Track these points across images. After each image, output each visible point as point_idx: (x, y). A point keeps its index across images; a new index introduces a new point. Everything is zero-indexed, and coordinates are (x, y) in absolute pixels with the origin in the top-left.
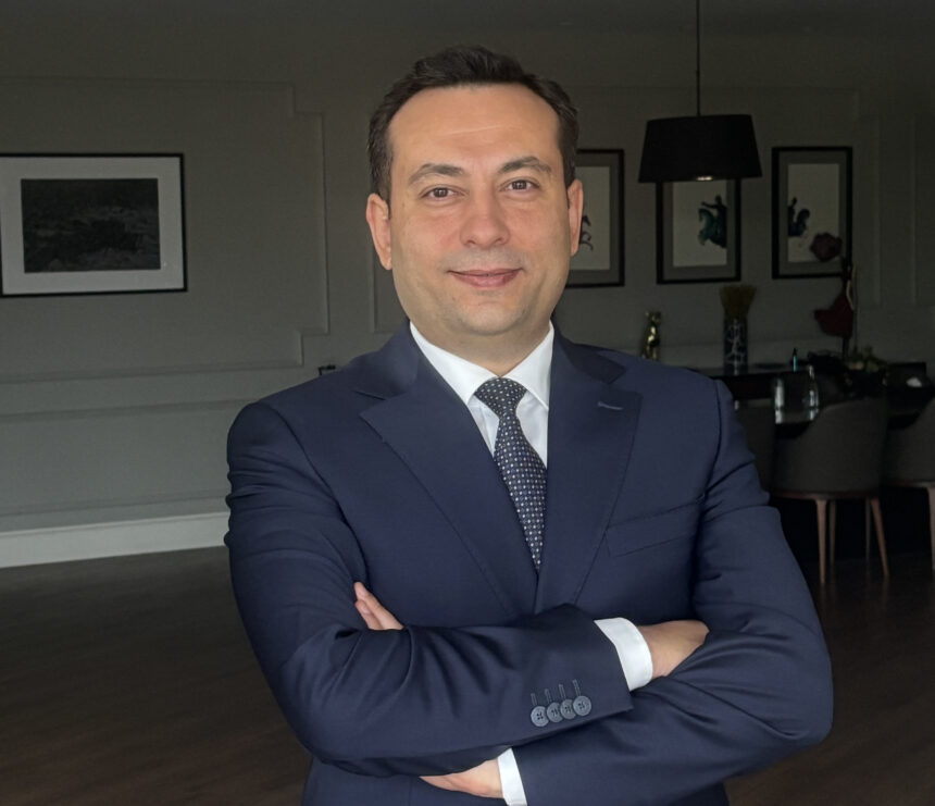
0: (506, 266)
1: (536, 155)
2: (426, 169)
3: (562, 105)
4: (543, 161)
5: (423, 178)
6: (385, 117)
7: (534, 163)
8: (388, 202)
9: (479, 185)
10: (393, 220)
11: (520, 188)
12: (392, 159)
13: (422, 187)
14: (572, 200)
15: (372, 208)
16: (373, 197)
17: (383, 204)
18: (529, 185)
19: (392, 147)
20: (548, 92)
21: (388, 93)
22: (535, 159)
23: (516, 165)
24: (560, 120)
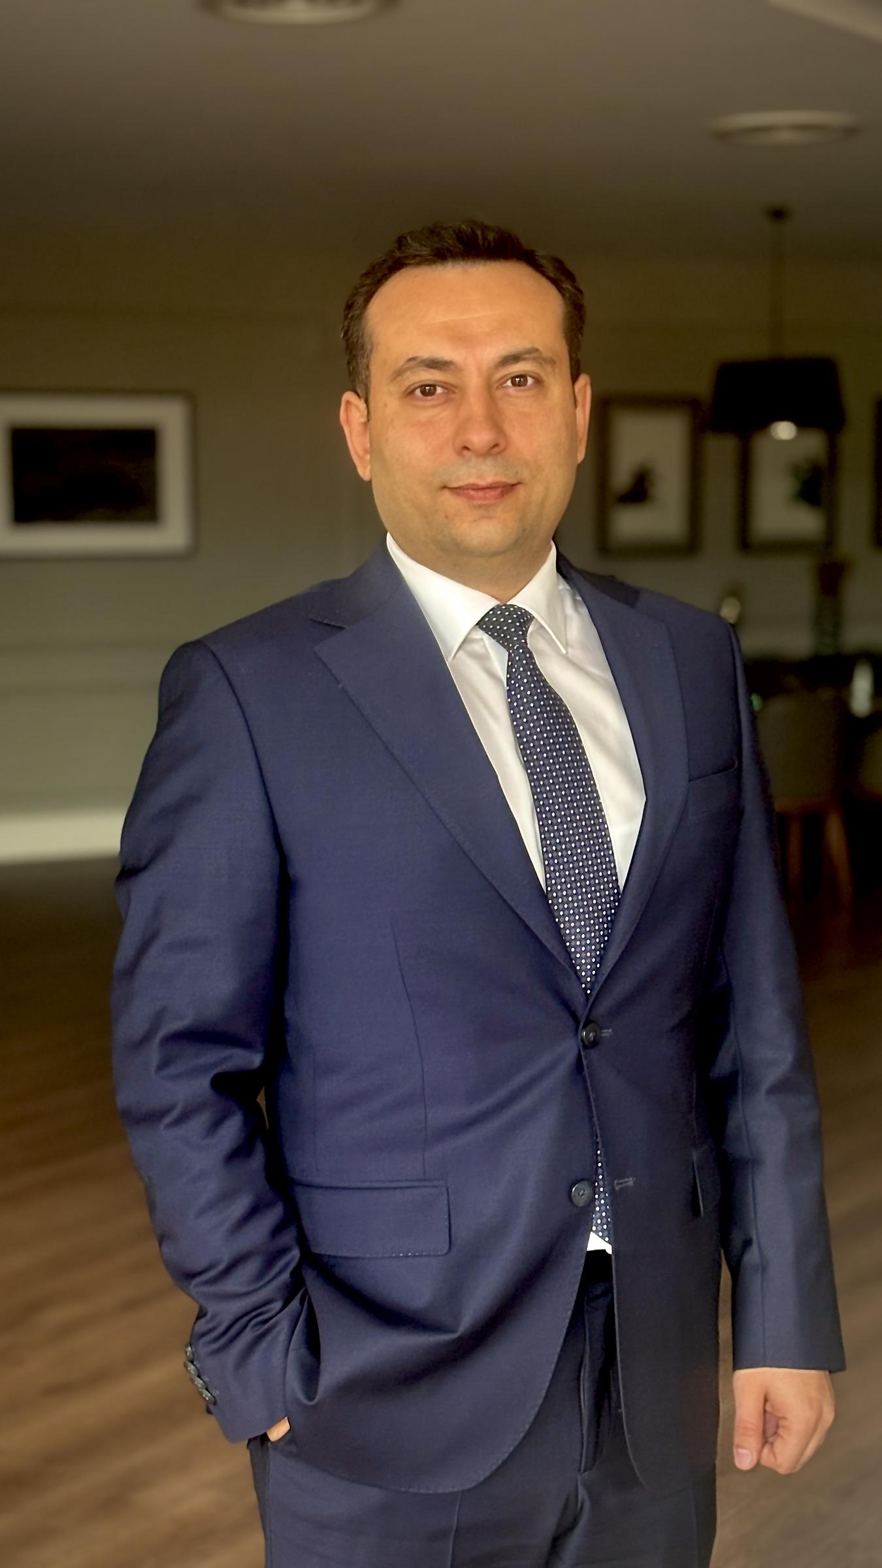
0: (503, 479)
1: (537, 346)
2: (412, 363)
3: (567, 285)
4: (546, 354)
5: (408, 373)
6: (360, 300)
7: (535, 355)
8: (367, 401)
9: (473, 382)
10: (371, 422)
11: (520, 385)
12: (371, 351)
13: (407, 383)
14: (579, 398)
15: (347, 410)
16: (348, 396)
17: (361, 404)
18: (530, 381)
19: (371, 336)
20: (551, 272)
21: (364, 272)
22: (537, 350)
23: (515, 358)
24: (566, 304)
